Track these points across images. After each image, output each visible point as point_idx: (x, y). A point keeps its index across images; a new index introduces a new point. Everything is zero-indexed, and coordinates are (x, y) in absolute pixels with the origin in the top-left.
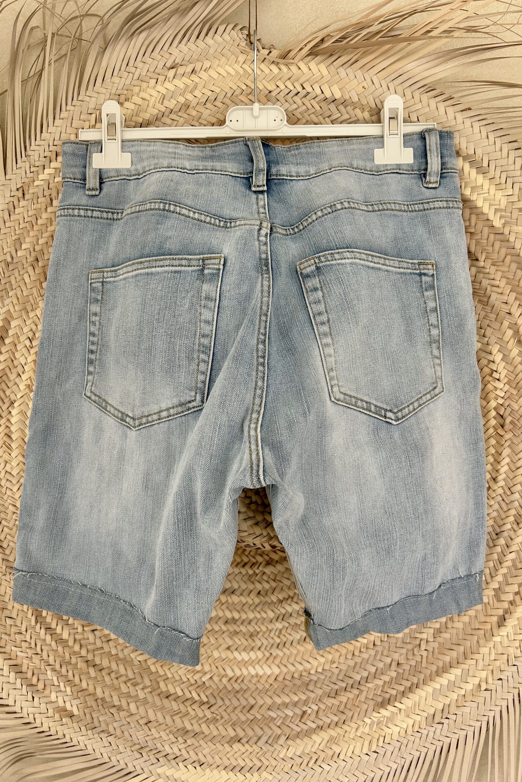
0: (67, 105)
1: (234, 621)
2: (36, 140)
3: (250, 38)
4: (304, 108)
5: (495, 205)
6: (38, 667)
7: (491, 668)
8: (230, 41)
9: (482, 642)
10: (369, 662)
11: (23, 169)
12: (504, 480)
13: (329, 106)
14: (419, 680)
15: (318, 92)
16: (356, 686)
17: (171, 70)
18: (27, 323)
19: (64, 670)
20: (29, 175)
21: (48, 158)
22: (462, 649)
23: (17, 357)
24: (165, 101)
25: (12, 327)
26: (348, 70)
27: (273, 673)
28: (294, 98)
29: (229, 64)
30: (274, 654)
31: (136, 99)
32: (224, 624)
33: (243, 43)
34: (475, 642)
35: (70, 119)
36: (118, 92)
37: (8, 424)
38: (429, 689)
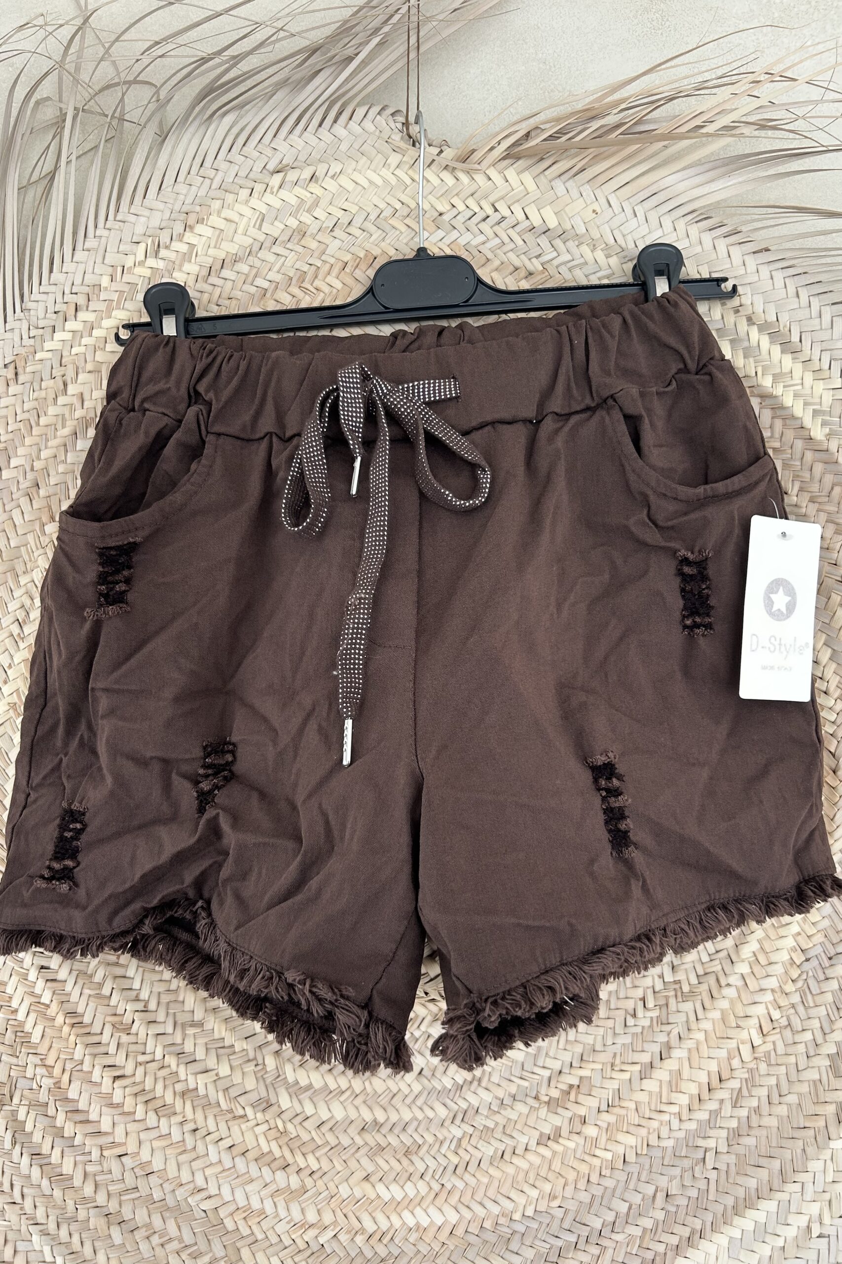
0: (96, 227)
1: (377, 1125)
2: (40, 284)
3: (408, 129)
4: (497, 241)
5: (814, 404)
6: (14, 1228)
7: (827, 1196)
8: (375, 131)
9: (810, 1150)
10: (618, 1193)
11: (17, 332)
13: (538, 240)
14: (704, 1222)
15: (521, 216)
16: (594, 1239)
17: (275, 175)
18: (16, 595)
19: (63, 1233)
20: (27, 342)
21: (61, 314)
22: (776, 1164)
24: (264, 224)
26: (568, 184)
27: (446, 1221)
28: (480, 226)
29: (372, 167)
30: (448, 1186)
31: (214, 220)
32: (359, 1133)
33: (397, 137)
34: (799, 1151)
35: (101, 252)
36: (185, 209)
38: (722, 1240)
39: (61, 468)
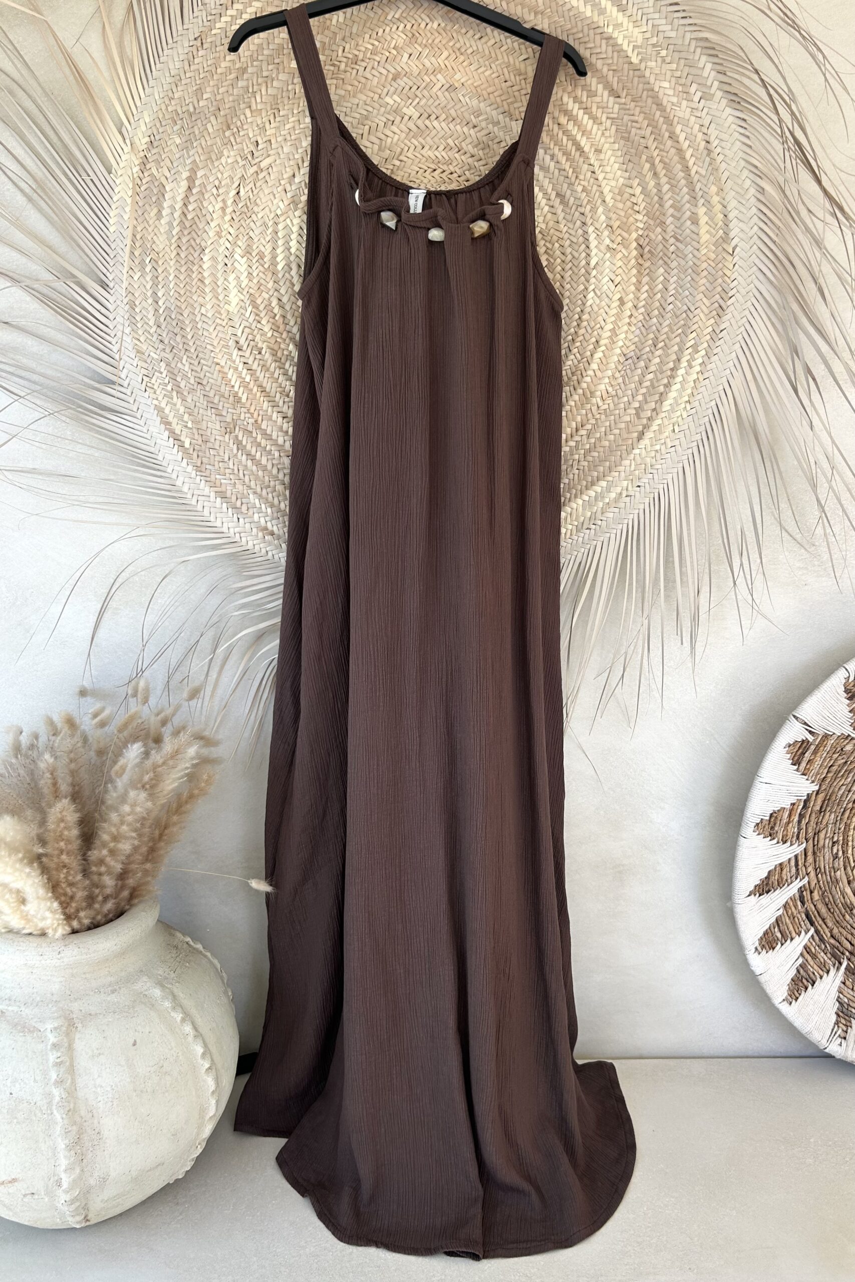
5: (634, 42)
7: (631, 477)
9: (623, 456)
12: (644, 306)
18: (213, 172)
20: (206, 24)
21: (224, 6)
22: (607, 464)
23: (205, 206)
25: (198, 177)
34: (619, 457)
37: (200, 270)
38: (580, 502)
39: (231, 99)
